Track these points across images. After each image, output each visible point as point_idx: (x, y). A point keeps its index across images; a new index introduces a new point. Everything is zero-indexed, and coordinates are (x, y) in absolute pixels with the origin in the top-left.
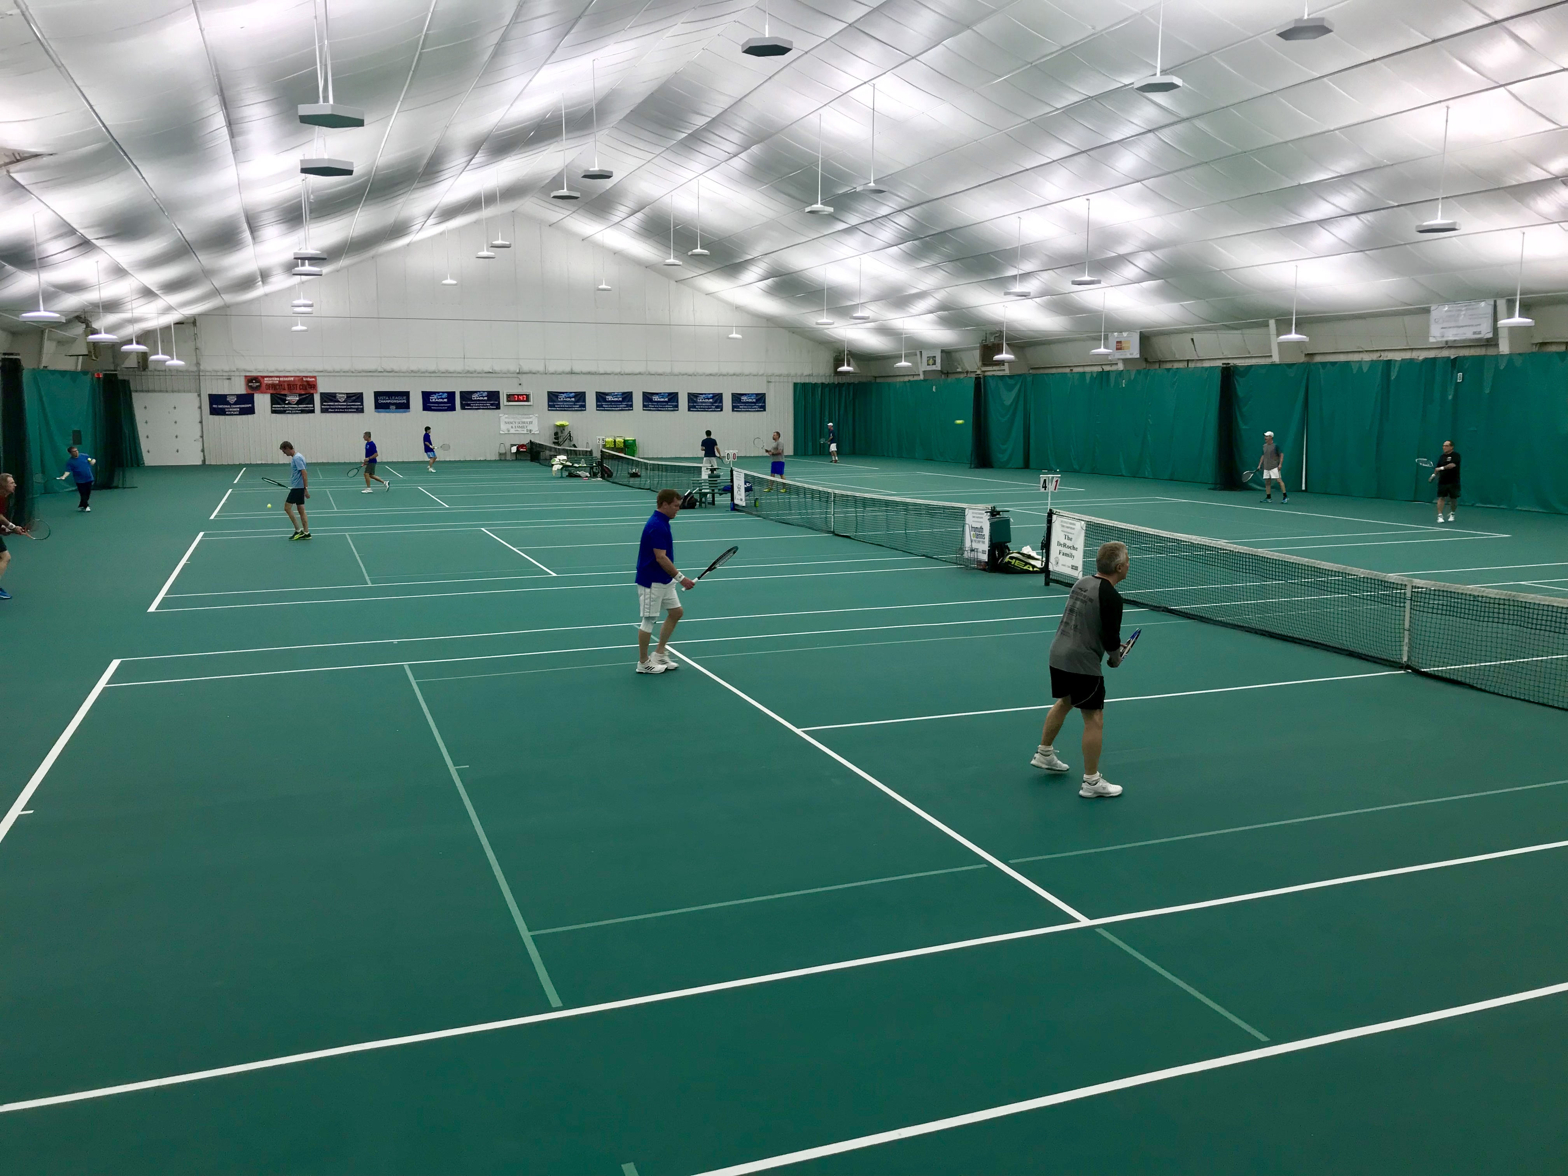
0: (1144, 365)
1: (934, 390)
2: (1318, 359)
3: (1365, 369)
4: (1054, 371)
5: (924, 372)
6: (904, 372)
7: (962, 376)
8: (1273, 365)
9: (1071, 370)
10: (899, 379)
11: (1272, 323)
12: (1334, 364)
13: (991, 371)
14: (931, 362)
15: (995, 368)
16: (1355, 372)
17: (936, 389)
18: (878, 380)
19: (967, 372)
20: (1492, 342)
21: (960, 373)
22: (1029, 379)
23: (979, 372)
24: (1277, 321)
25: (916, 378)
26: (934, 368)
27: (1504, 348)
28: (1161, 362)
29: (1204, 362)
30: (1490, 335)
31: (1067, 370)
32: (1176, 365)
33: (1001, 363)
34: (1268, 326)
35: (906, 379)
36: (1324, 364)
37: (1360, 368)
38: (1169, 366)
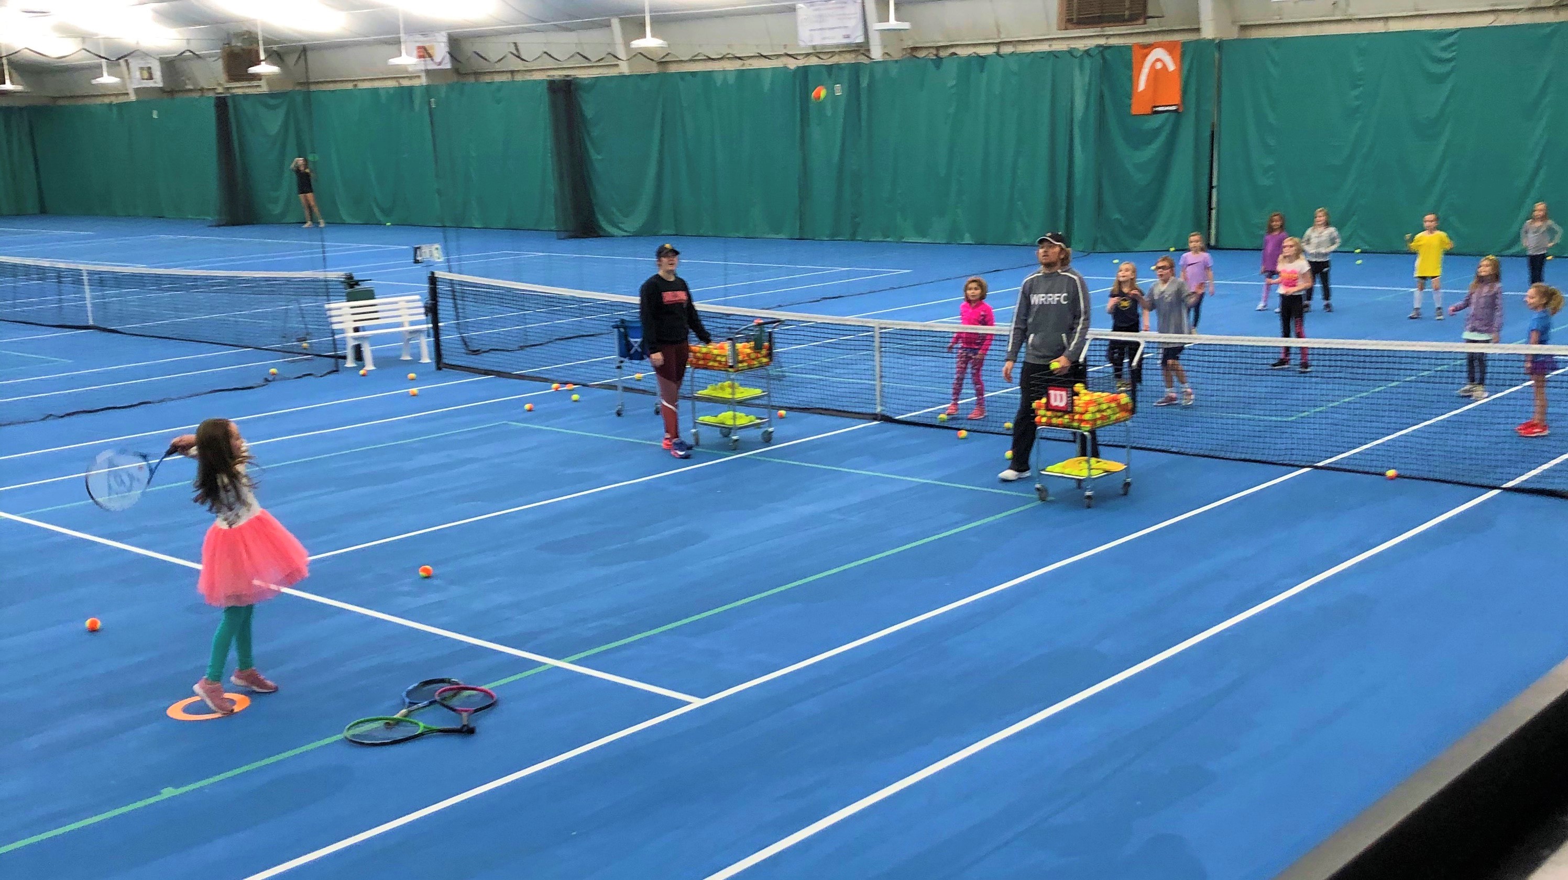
0: (455, 78)
1: (155, 116)
2: (673, 69)
3: (731, 80)
4: (331, 87)
5: (137, 91)
6: (105, 92)
7: (196, 95)
8: (623, 77)
9: (356, 86)
10: (98, 101)
11: (615, 22)
12: (693, 74)
13: (240, 88)
14: (146, 75)
15: (245, 84)
16: (719, 84)
17: (159, 115)
18: (61, 102)
19: (202, 90)
20: (863, 48)
21: (190, 90)
22: (299, 99)
23: (220, 90)
24: (622, 20)
25: (122, 99)
26: (150, 84)
27: (877, 53)
28: (477, 74)
29: (533, 73)
30: (860, 40)
31: (350, 86)
32: (498, 78)
33: (257, 77)
34: (610, 26)
35: (107, 100)
36: (682, 75)
37: (725, 79)
38: (487, 79)
